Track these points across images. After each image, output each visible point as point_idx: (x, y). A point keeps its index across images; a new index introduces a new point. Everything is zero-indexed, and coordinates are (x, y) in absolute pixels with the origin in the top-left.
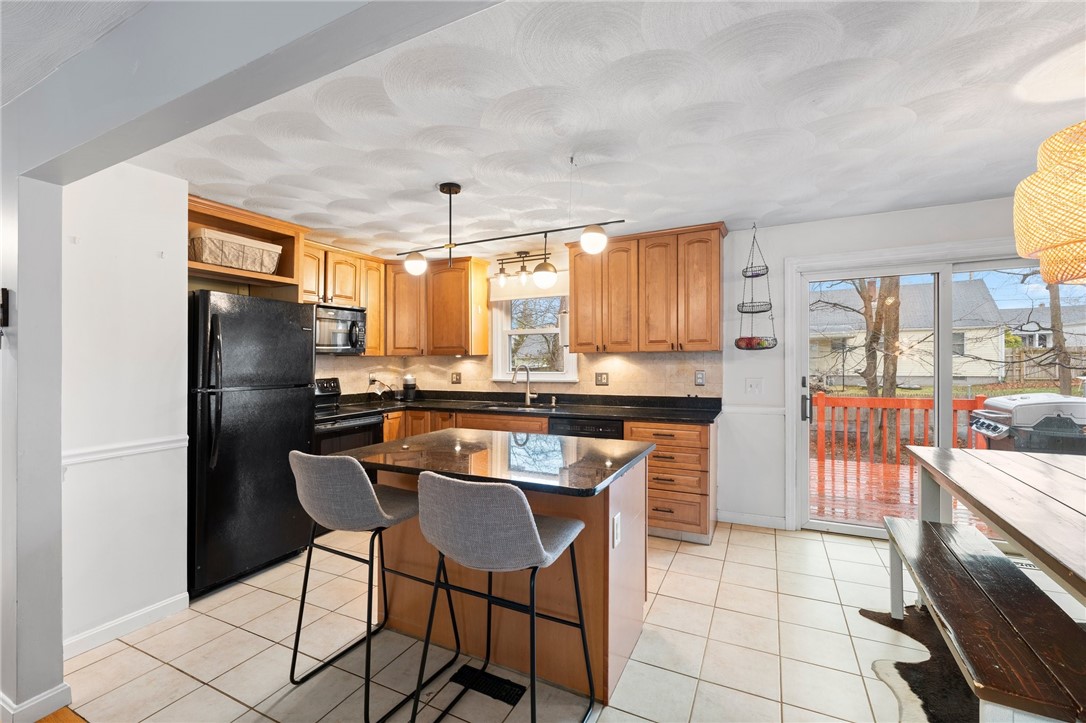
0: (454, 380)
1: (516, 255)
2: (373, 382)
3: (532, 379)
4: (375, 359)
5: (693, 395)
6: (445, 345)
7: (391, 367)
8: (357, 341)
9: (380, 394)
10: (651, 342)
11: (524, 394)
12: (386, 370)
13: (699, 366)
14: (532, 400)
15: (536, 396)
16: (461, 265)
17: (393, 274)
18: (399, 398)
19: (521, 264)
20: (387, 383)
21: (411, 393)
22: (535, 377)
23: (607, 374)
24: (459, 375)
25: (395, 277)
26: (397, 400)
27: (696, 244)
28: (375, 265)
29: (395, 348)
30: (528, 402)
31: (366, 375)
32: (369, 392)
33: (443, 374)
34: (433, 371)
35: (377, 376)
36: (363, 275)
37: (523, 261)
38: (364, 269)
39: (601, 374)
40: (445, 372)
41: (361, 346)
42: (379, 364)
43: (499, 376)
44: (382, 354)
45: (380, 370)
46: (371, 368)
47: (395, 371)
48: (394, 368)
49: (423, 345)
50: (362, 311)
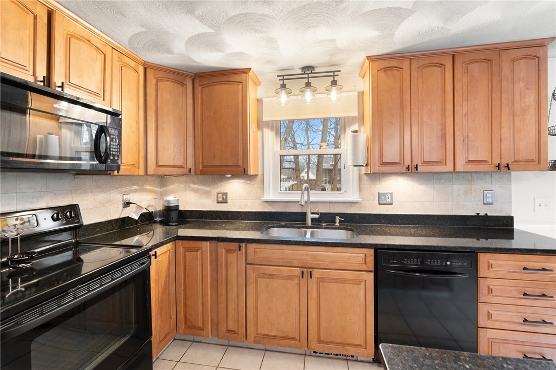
0: (220, 199)
1: (300, 72)
2: (127, 204)
3: (312, 199)
4: (132, 178)
5: (482, 214)
6: (218, 163)
7: (148, 187)
8: (107, 155)
9: (136, 218)
10: (469, 162)
11: (304, 214)
12: (143, 190)
13: (487, 186)
14: (313, 220)
15: (317, 216)
16: (238, 78)
17: (154, 81)
18: (158, 219)
19: (306, 80)
20: (144, 205)
21: (174, 215)
22: (316, 196)
23: (391, 194)
24: (226, 194)
25: (157, 85)
26: (156, 222)
27: (522, 61)
28: (132, 64)
29: (158, 166)
30: (309, 222)
31: (117, 197)
32: (122, 216)
33: (207, 194)
34: (195, 191)
35: (132, 197)
36: (116, 72)
37: (308, 78)
38: (117, 64)
39: (385, 194)
40: (209, 192)
41: (114, 161)
42: (134, 184)
43: (270, 195)
44: (142, 172)
45: (135, 191)
46: (124, 190)
47: (151, 191)
48: (151, 188)
49: (190, 164)
50: (115, 114)
